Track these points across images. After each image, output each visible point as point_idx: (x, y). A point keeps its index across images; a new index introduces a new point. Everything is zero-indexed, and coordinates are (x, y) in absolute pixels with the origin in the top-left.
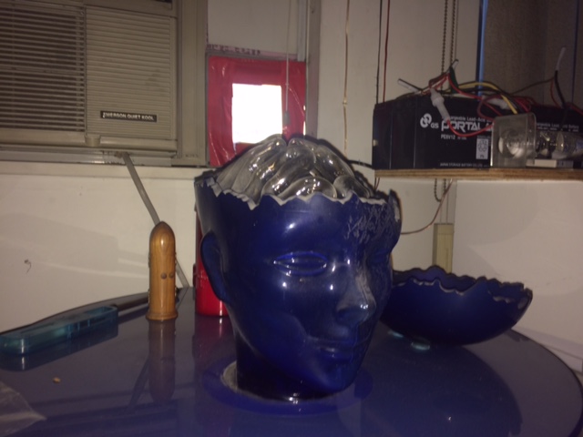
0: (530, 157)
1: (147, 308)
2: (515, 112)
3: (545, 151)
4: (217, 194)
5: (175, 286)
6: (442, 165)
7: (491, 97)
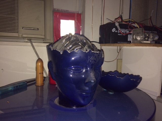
0: (142, 40)
1: (36, 82)
2: (139, 27)
3: (147, 39)
4: (52, 50)
5: (43, 76)
6: (118, 42)
7: (132, 23)
